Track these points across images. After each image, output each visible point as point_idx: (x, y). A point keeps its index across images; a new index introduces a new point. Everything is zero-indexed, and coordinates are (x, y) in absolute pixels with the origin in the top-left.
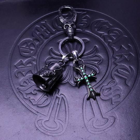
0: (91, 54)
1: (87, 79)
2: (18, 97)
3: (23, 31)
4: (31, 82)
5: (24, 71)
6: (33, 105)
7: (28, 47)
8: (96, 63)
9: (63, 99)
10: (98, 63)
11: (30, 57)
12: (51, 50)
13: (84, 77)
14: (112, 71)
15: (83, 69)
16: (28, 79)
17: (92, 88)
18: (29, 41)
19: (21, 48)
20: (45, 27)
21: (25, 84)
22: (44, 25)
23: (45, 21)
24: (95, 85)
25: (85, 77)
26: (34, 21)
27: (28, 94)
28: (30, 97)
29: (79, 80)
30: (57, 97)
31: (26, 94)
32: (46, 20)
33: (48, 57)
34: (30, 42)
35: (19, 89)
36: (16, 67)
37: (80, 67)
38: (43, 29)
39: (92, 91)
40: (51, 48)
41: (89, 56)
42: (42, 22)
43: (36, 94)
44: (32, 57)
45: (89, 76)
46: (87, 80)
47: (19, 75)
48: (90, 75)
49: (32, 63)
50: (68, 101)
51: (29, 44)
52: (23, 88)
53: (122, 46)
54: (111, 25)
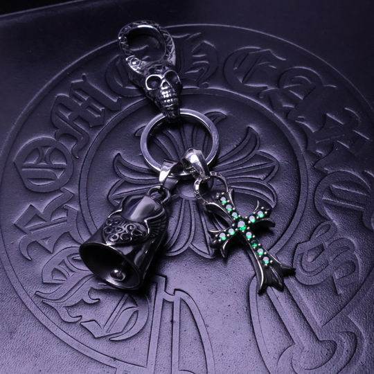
1: (246, 231)
2: (44, 323)
3: (20, 116)
4: (74, 269)
5: (46, 238)
6: (95, 338)
7: (46, 162)
8: (261, 177)
9: (183, 304)
11: (59, 191)
13: (236, 227)
14: (314, 195)
15: (230, 203)
16: (63, 262)
17: (267, 255)
18: (44, 144)
19: (24, 170)
20: (85, 93)
21: (58, 277)
22: (80, 90)
23: (84, 77)
24: (274, 245)
25: (242, 225)
26: (50, 82)
27: (72, 306)
28: (81, 316)
29: (223, 237)
30: (164, 301)
31: (68, 307)
32: (84, 74)
33: (114, 183)
34: (48, 147)
35: (42, 295)
36: (18, 228)
37: (220, 198)
38: (80, 100)
39: (269, 264)
40: (116, 153)
41: (236, 160)
42: (73, 82)
43: (97, 303)
44: (62, 192)
45: (252, 220)
46: (249, 236)
48: (255, 216)
49: (66, 210)
50: (202, 306)
51: (47, 151)
52: (53, 289)
53: (328, 115)
54: (281, 58)
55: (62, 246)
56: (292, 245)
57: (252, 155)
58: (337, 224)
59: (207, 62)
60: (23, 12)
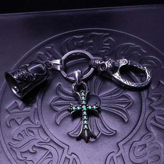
0: (115, 93)
2: (9, 158)
3: (20, 60)
4: (28, 135)
5: (19, 118)
8: (124, 106)
9: (74, 161)
10: (126, 107)
12: (59, 88)
14: (147, 119)
15: (85, 96)
16: (24, 130)
20: (51, 54)
22: (49, 52)
23: (52, 46)
24: (122, 140)
26: (36, 46)
27: (23, 152)
28: (26, 158)
31: (21, 152)
33: (55, 97)
35: (11, 144)
36: (8, 111)
38: (48, 56)
40: (59, 84)
41: (113, 96)
42: (47, 48)
47: (12, 123)
49: (31, 106)
52: (17, 142)
53: (161, 81)
54: (144, 51)
55: (25, 123)
56: (131, 142)
57: (121, 95)
58: (155, 135)
59: (109, 48)
60: (32, 13)
